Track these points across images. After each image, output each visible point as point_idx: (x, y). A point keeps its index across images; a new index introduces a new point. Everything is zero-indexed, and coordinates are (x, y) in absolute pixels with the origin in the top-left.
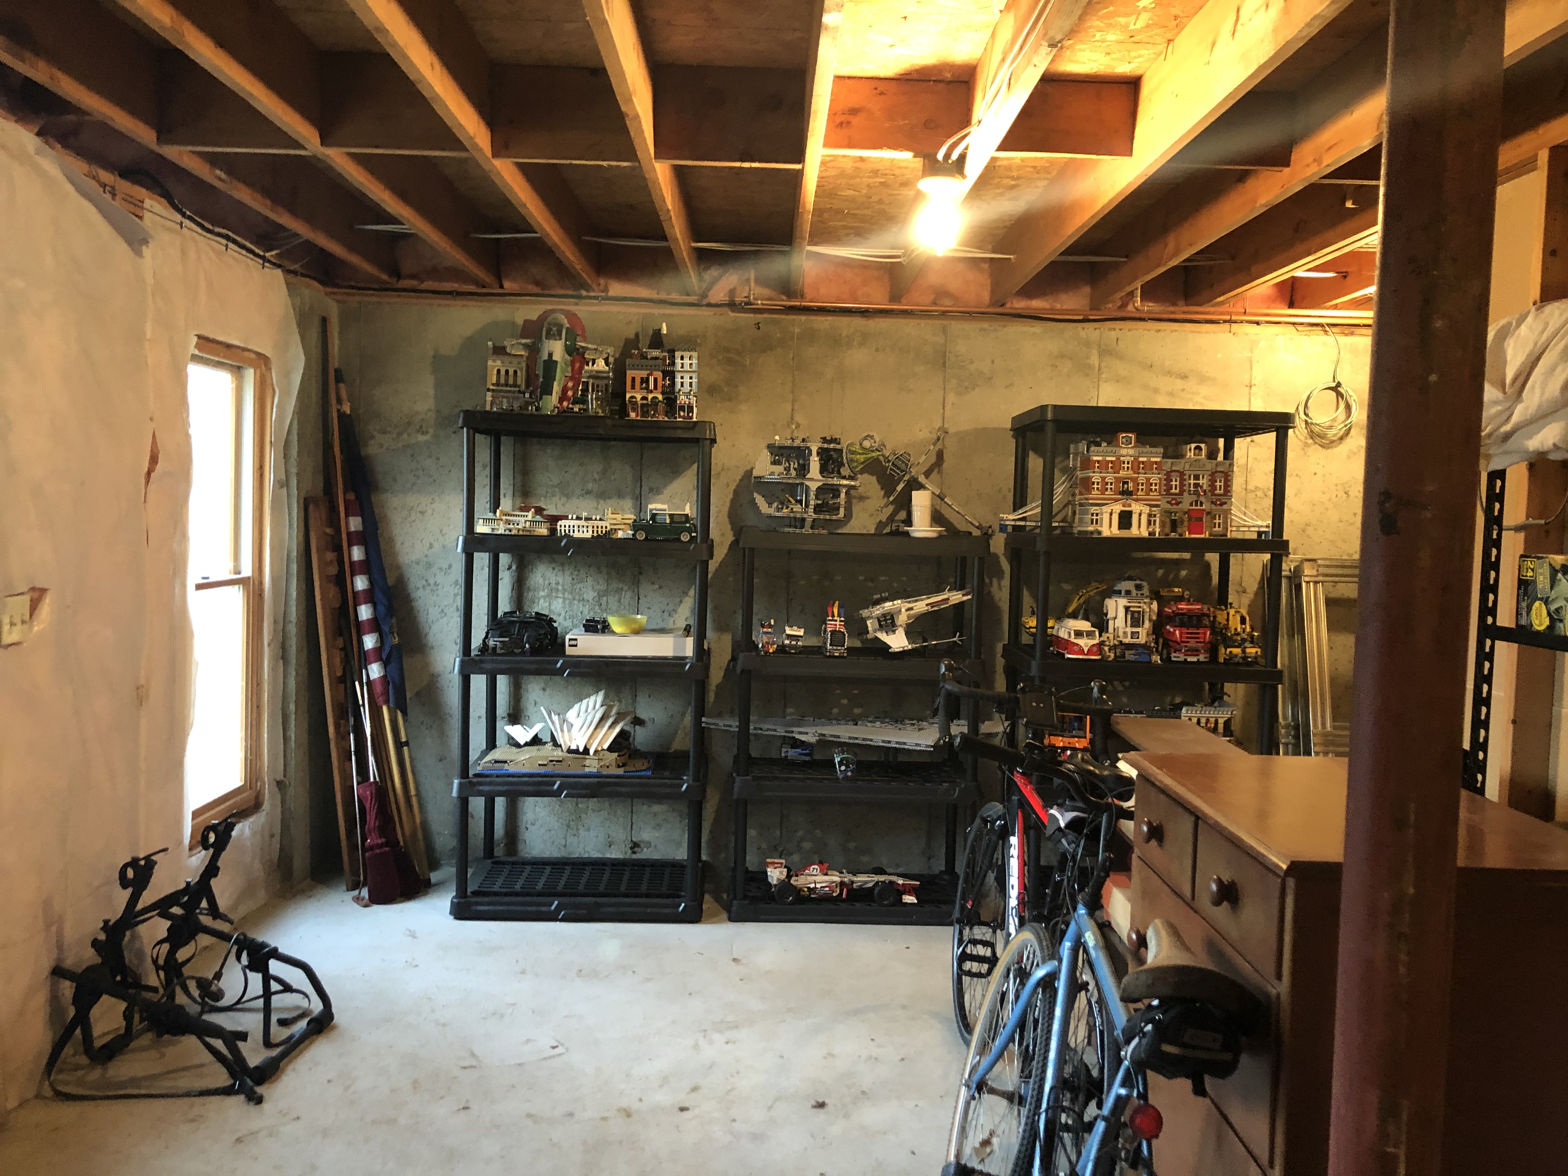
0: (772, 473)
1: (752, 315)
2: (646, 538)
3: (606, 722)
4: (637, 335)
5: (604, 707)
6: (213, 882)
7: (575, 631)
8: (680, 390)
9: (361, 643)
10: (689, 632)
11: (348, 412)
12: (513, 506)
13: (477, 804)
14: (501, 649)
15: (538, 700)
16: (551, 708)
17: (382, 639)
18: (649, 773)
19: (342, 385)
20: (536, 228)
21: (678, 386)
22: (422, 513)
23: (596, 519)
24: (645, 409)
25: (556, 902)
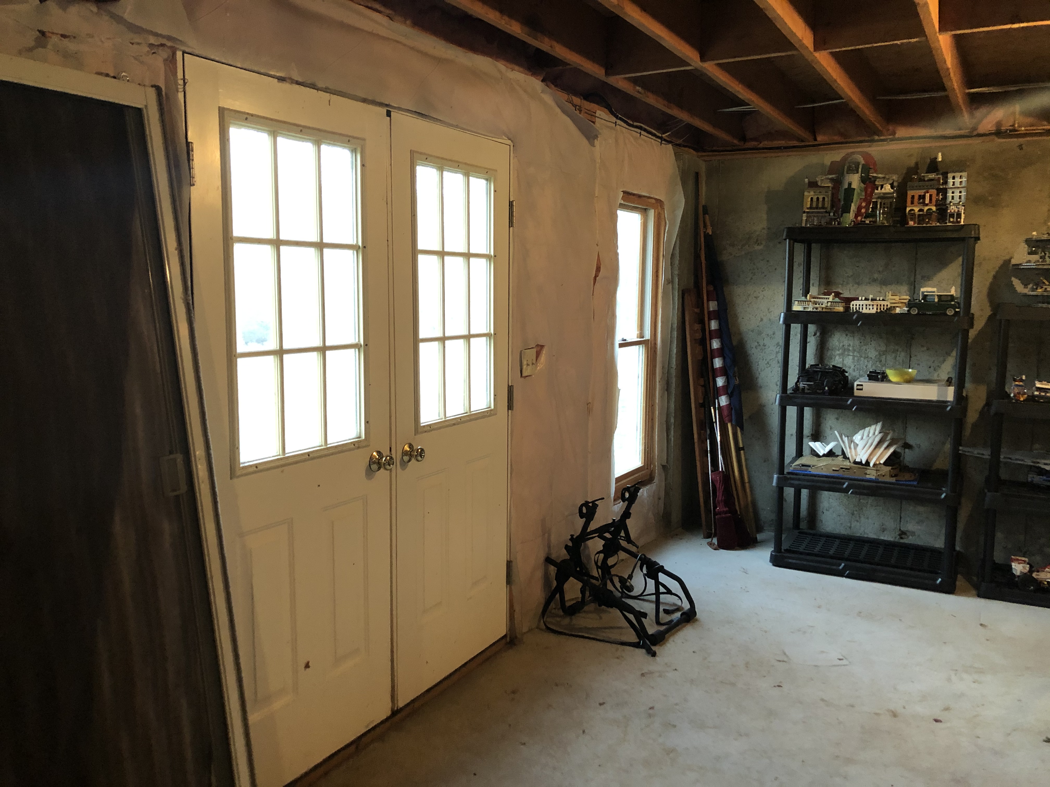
0: (1029, 261)
1: (1016, 140)
2: (918, 314)
3: (883, 444)
4: (917, 164)
5: (881, 434)
6: (628, 521)
7: (861, 379)
8: (951, 202)
9: (715, 382)
10: (950, 382)
11: (710, 234)
12: (819, 291)
13: (789, 492)
14: (808, 390)
15: (833, 426)
16: (842, 432)
17: (728, 381)
18: (915, 483)
19: (707, 216)
20: (843, 96)
21: (950, 199)
22: (756, 298)
23: (879, 300)
24: (921, 218)
25: (843, 564)
